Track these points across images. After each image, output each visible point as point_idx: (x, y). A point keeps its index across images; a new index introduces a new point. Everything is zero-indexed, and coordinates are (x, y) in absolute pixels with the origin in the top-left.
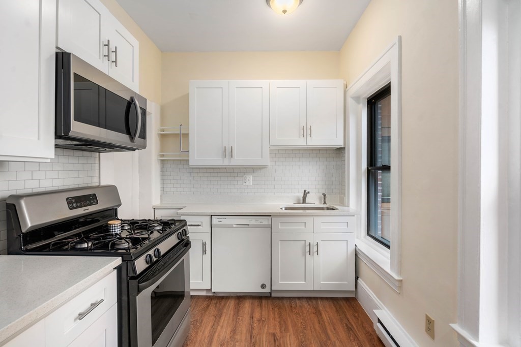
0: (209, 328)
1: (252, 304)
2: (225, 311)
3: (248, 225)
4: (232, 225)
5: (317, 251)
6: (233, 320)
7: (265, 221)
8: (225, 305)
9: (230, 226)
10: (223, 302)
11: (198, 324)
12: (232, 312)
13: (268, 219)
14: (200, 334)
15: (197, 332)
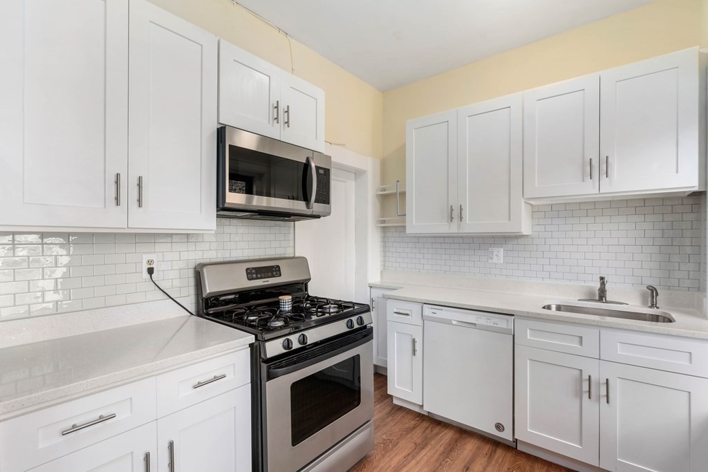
0: (400, 457)
1: (478, 448)
2: (433, 442)
3: (475, 324)
4: (451, 320)
5: (607, 396)
6: (437, 460)
7: (502, 323)
8: (437, 434)
9: (448, 322)
10: (437, 430)
11: (390, 446)
12: (442, 449)
13: (508, 321)
14: (387, 459)
15: (383, 456)
